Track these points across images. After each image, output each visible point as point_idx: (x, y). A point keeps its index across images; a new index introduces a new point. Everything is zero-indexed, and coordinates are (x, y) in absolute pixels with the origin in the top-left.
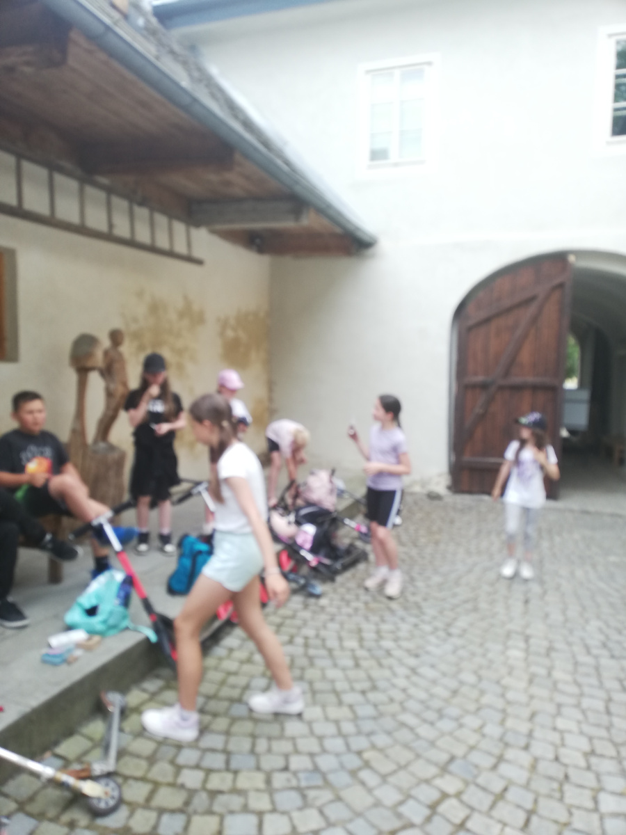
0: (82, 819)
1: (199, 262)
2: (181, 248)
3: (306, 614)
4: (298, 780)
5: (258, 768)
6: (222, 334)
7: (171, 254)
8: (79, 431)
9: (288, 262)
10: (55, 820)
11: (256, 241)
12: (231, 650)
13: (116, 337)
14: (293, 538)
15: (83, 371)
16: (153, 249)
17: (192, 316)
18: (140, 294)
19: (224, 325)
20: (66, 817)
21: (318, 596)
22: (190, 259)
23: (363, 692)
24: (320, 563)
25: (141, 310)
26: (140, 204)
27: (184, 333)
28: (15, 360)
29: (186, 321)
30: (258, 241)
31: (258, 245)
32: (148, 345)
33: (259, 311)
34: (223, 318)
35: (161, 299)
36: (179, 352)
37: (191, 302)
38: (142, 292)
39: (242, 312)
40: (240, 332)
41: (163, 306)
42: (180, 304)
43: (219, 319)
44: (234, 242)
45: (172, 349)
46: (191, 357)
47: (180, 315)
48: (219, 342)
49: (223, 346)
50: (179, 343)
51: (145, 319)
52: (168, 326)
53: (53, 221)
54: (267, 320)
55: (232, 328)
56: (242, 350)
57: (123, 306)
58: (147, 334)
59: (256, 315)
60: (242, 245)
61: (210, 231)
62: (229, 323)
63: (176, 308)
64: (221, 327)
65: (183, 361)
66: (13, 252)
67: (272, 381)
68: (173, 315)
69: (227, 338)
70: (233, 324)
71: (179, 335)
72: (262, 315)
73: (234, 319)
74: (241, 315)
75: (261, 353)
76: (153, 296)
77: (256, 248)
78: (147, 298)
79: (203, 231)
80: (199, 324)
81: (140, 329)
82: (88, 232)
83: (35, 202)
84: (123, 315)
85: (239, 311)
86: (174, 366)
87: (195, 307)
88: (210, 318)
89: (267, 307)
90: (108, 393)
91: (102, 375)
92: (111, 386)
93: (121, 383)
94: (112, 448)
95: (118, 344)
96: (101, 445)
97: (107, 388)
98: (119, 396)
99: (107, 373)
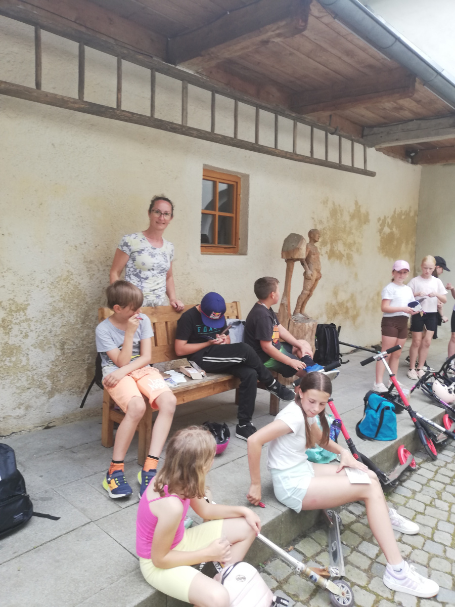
1: (372, 174)
2: (359, 164)
6: (381, 231)
7: (352, 169)
8: (285, 306)
9: (439, 169)
11: (410, 154)
13: (313, 235)
15: (290, 261)
16: (339, 167)
17: (360, 217)
18: (325, 202)
19: (383, 223)
22: (365, 172)
25: (325, 214)
26: (332, 134)
27: (354, 231)
28: (245, 254)
29: (356, 222)
30: (412, 154)
31: (412, 158)
32: (329, 241)
33: (410, 211)
34: (382, 218)
35: (339, 205)
36: (349, 246)
37: (360, 206)
38: (327, 200)
39: (397, 213)
40: (394, 229)
41: (340, 211)
42: (352, 208)
43: (379, 219)
44: (393, 157)
45: (345, 244)
46: (358, 250)
47: (352, 217)
48: (378, 237)
49: (381, 241)
50: (350, 239)
51: (328, 221)
52: (343, 226)
53: (277, 151)
54: (416, 218)
55: (389, 226)
56: (395, 243)
57: (314, 213)
58: (328, 233)
59: (407, 214)
60: (399, 158)
61: (377, 150)
62: (387, 222)
63: (349, 212)
64: (381, 225)
65: (351, 253)
66: (247, 177)
67: (417, 268)
68: (347, 218)
69: (384, 234)
70: (390, 223)
71: (350, 233)
72: (412, 214)
73: (391, 218)
74: (396, 215)
75: (410, 246)
76: (334, 203)
77: (410, 160)
78: (330, 205)
79: (373, 149)
80: (365, 223)
81: (324, 229)
82: (298, 158)
83: (266, 139)
84: (313, 218)
85: (395, 212)
86: (346, 256)
87: (363, 210)
88: (373, 218)
89: (416, 207)
90: (306, 277)
91: (303, 264)
92: (309, 272)
93: (317, 270)
94: (307, 319)
95: (315, 241)
96: (300, 315)
97: (305, 274)
98: (314, 280)
99: (306, 262)
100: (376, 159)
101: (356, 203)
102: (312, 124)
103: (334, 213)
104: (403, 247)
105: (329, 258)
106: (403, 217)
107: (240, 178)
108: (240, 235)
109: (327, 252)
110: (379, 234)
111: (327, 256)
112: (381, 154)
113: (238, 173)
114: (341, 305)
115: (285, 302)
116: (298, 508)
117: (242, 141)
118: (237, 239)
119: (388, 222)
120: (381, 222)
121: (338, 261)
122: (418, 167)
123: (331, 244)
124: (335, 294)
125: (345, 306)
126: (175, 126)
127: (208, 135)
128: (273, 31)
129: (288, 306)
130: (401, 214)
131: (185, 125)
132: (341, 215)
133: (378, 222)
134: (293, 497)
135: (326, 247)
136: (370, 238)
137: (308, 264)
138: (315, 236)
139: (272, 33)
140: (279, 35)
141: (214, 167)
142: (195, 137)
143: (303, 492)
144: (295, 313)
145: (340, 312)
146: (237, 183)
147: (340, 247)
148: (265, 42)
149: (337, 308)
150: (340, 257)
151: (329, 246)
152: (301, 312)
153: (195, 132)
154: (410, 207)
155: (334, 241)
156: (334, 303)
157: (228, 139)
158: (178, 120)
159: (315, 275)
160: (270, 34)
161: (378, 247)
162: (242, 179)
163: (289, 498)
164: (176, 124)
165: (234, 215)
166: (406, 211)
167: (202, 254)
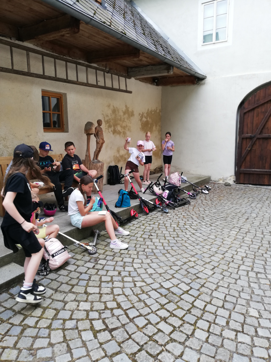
0: (87, 255)
1: (130, 92)
2: (123, 87)
3: (162, 217)
4: (147, 254)
5: (136, 250)
6: (141, 120)
7: (119, 90)
8: (88, 156)
9: (169, 88)
10: (80, 254)
11: (155, 81)
12: (134, 224)
13: (99, 122)
14: (161, 194)
15: (89, 135)
16: (112, 89)
17: (129, 113)
18: (109, 106)
19: (142, 116)
20: (83, 254)
21: (167, 213)
22: (126, 91)
23: (174, 237)
24: (170, 203)
25: (109, 112)
26: (107, 73)
27: (126, 120)
28: (67, 132)
29: (126, 116)
30: (156, 81)
31: (156, 82)
32: (112, 125)
33: (157, 110)
34: (141, 113)
35: (117, 107)
36: (124, 128)
37: (128, 108)
38: (110, 105)
39: (149, 110)
40: (148, 119)
41: (117, 110)
42: (124, 109)
43: (140, 114)
44: (146, 82)
45: (121, 127)
46: (129, 130)
47: (124, 113)
48: (140, 123)
49: (141, 125)
50: (124, 124)
51: (111, 115)
52: (120, 118)
53: (78, 83)
54: (160, 113)
55: (145, 117)
56: (149, 126)
57: (103, 111)
58: (112, 121)
59: (155, 111)
60: (149, 83)
61: (135, 79)
62: (144, 115)
63: (122, 111)
64: (141, 117)
65: (125, 131)
66: (65, 94)
67: (162, 138)
68: (122, 114)
69: (143, 121)
70: (146, 116)
71: (124, 121)
72: (158, 111)
73: (146, 114)
74: (149, 112)
75: (158, 127)
76: (113, 106)
77: (155, 84)
78: (111, 107)
79: (133, 79)
80: (132, 116)
81: (109, 119)
82: (89, 85)
83: (72, 76)
84: (103, 114)
85: (148, 110)
86: (122, 132)
87: (130, 110)
88: (136, 114)
89: (160, 108)
90: (97, 143)
91: (95, 136)
92: (98, 140)
93: (102, 139)
94: (99, 162)
95: (100, 125)
96: (96, 160)
97: (97, 140)
98: (101, 144)
99: (96, 135)
100: (133, 83)
101: (126, 106)
102: (96, 69)
103: (114, 111)
104: (154, 128)
105: (113, 134)
106: (153, 113)
107: (62, 95)
108: (65, 123)
109: (112, 131)
110: (140, 121)
111: (112, 133)
112: (138, 82)
113: (60, 92)
114: (122, 157)
115: (88, 155)
116: (80, 227)
117: (59, 78)
118: (63, 125)
119: (145, 116)
120: (141, 115)
121: (119, 135)
122: (160, 88)
123: (114, 127)
124: (118, 151)
125: (124, 157)
126: (24, 73)
127: (41, 76)
128: (65, 32)
129: (89, 156)
130: (152, 111)
131: (29, 72)
132: (118, 112)
133: (139, 115)
134: (78, 223)
135: (111, 128)
136: (135, 124)
137: (97, 136)
138: (100, 123)
139: (65, 33)
140: (68, 34)
141: (48, 90)
142: (35, 77)
143: (81, 221)
144: (93, 159)
145: (122, 160)
146: (61, 97)
147: (119, 128)
148: (63, 36)
149: (120, 158)
150: (119, 133)
151: (113, 128)
152: (96, 159)
153: (35, 75)
154: (157, 108)
155: (115, 125)
156: (118, 155)
157: (52, 78)
158: (26, 70)
159: (101, 141)
160: (63, 33)
161: (140, 128)
162: (63, 96)
163: (76, 223)
164: (25, 72)
165: (60, 113)
166: (154, 110)
167: (45, 131)
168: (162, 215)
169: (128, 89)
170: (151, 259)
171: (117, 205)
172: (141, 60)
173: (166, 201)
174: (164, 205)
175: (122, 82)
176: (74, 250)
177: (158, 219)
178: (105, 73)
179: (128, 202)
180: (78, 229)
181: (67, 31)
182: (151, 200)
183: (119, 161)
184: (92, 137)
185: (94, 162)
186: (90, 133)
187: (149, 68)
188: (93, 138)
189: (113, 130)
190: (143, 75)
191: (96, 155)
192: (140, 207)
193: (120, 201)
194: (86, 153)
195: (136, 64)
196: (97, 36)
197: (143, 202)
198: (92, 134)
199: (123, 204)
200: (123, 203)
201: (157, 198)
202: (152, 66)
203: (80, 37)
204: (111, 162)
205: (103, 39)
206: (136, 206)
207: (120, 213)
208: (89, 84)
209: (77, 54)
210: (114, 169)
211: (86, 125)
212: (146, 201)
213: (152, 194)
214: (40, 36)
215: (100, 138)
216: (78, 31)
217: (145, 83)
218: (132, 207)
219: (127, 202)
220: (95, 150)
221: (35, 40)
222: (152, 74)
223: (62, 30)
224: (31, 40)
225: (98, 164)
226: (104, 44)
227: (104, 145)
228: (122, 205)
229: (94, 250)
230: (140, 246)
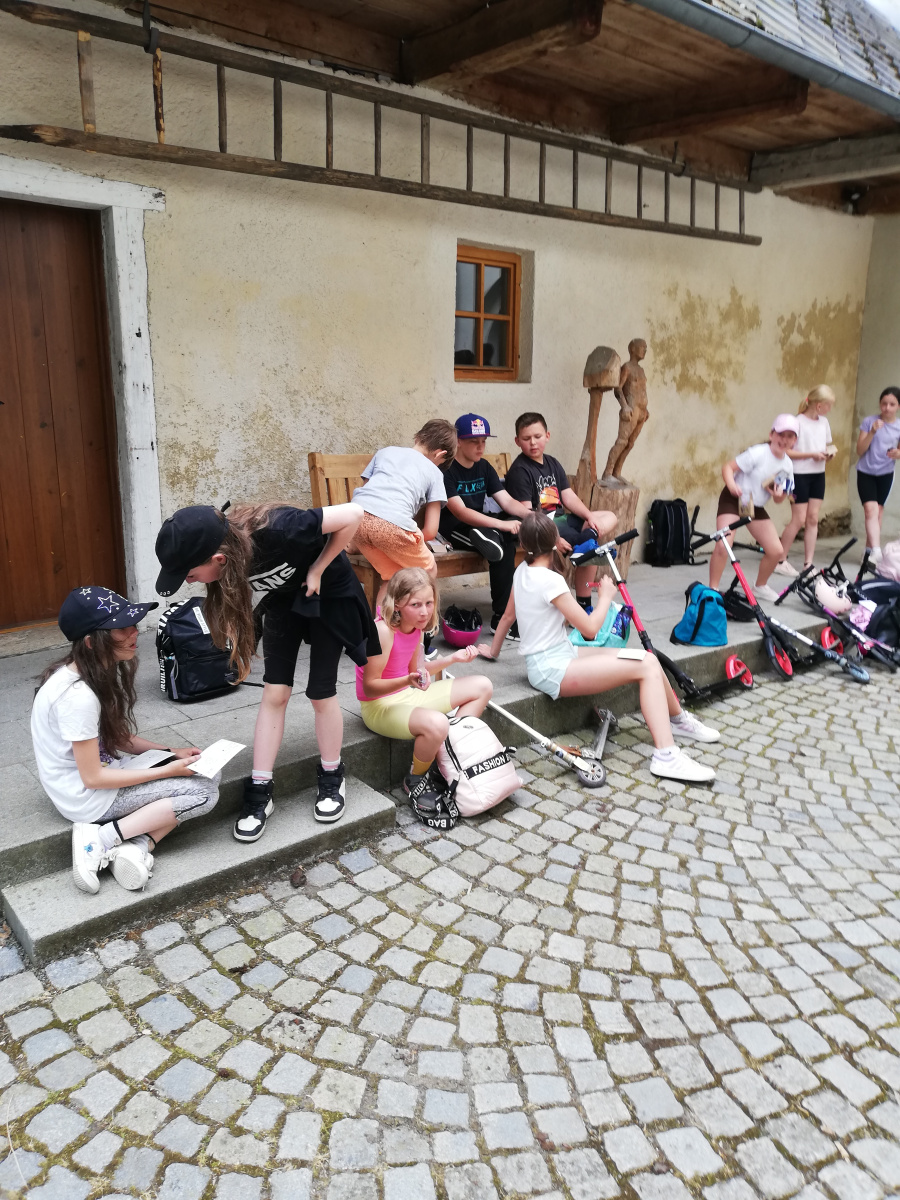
0: (574, 786)
1: (755, 241)
2: (729, 224)
4: (782, 814)
5: (742, 796)
6: (783, 341)
7: (716, 235)
8: (588, 464)
10: (552, 780)
11: (851, 198)
12: (736, 709)
13: (636, 349)
14: (844, 614)
15: (596, 391)
16: (691, 231)
17: (740, 315)
18: (672, 292)
19: (789, 327)
20: (560, 780)
21: (865, 683)
22: (741, 238)
23: (888, 773)
24: (876, 647)
25: (672, 312)
26: (678, 174)
28: (527, 381)
29: (732, 325)
30: (855, 197)
31: (855, 204)
32: (678, 359)
33: (847, 303)
34: (787, 317)
35: (699, 297)
36: (720, 368)
37: (741, 297)
39: (819, 306)
40: (812, 338)
41: (701, 306)
42: (725, 301)
43: (781, 320)
44: (814, 204)
45: (710, 364)
46: (735, 375)
47: (725, 317)
48: (778, 352)
49: (784, 359)
50: (720, 356)
52: (706, 332)
53: (575, 213)
54: (861, 316)
55: (801, 331)
56: (814, 362)
57: (650, 310)
58: (677, 345)
59: (841, 309)
60: (828, 206)
61: (777, 193)
62: (797, 325)
63: (719, 307)
65: (723, 380)
66: (530, 255)
67: (859, 409)
69: (791, 345)
70: (803, 325)
71: (720, 345)
72: (851, 309)
73: (806, 318)
74: (817, 312)
75: (846, 368)
76: (689, 294)
77: (850, 208)
78: (681, 296)
79: (767, 193)
80: (751, 326)
81: (669, 339)
82: (613, 221)
83: (558, 193)
84: (649, 321)
85: (814, 305)
86: (711, 385)
87: (747, 305)
89: (862, 296)
90: (623, 419)
91: (617, 396)
92: (627, 409)
93: (639, 406)
94: (624, 484)
95: (639, 359)
97: (621, 412)
98: (636, 423)
100: (767, 210)
101: (734, 291)
102: (641, 162)
103: (689, 310)
104: (831, 370)
105: (679, 388)
106: (832, 315)
107: (520, 257)
108: (521, 351)
109: (674, 379)
110: (779, 346)
111: (674, 385)
112: (786, 202)
113: (515, 249)
114: (701, 470)
115: (588, 458)
116: (555, 694)
117: (515, 200)
118: (515, 357)
119: (800, 325)
120: (784, 324)
121: (697, 394)
122: (868, 221)
123: (684, 365)
124: (691, 450)
125: (709, 472)
126: (410, 186)
127: (461, 196)
128: (551, 38)
129: (593, 463)
130: (827, 309)
131: (425, 182)
132: (704, 313)
133: (779, 324)
134: (549, 679)
135: (672, 370)
137: (626, 396)
138: (638, 350)
139: (550, 42)
140: (560, 44)
141: (477, 243)
142: (442, 200)
143: (561, 674)
144: (604, 476)
145: (700, 483)
146: (515, 265)
147: (700, 370)
148: (542, 53)
149: (693, 475)
150: (700, 386)
151: (678, 368)
152: (614, 474)
153: (441, 193)
154: (848, 297)
155: (688, 358)
156: (688, 465)
157: (494, 199)
158: (416, 178)
159: (637, 413)
160: (545, 42)
161: (778, 371)
162: (523, 259)
163: (544, 681)
164: (412, 183)
165: (510, 318)
166: (839, 303)
167: (458, 378)
168: (843, 689)
169: (748, 231)
170: (799, 834)
171: (680, 636)
172: (807, 122)
173: (863, 638)
174: (854, 651)
175: (728, 206)
176: (532, 764)
177: (826, 700)
178: (672, 176)
179: (719, 629)
180: (547, 697)
181: (557, 35)
182: (804, 632)
183: (690, 485)
184: (608, 397)
185: (605, 483)
186: (604, 384)
187: (834, 149)
188: (610, 403)
189: (678, 377)
190: (808, 176)
191: (613, 461)
192: (760, 651)
193: (691, 624)
194: (583, 452)
195: (784, 137)
196: (656, 43)
197: (773, 633)
198: (609, 389)
199: (702, 635)
200: (702, 630)
201: (829, 625)
202: (846, 142)
203: (596, 52)
204: (663, 486)
205: (676, 55)
206: (745, 646)
207: (687, 665)
208: (612, 216)
209: (578, 113)
210: (670, 511)
211: (591, 358)
212: (786, 632)
213: (809, 609)
214: (467, 63)
215: (633, 401)
216: (596, 32)
217: (810, 207)
218: (733, 647)
219: (715, 629)
220: (613, 444)
221: (448, 75)
222: (843, 170)
223: (542, 33)
224: (439, 78)
225: (620, 492)
226: (675, 72)
227: (646, 427)
228: (698, 638)
229: (599, 773)
230: (759, 785)
